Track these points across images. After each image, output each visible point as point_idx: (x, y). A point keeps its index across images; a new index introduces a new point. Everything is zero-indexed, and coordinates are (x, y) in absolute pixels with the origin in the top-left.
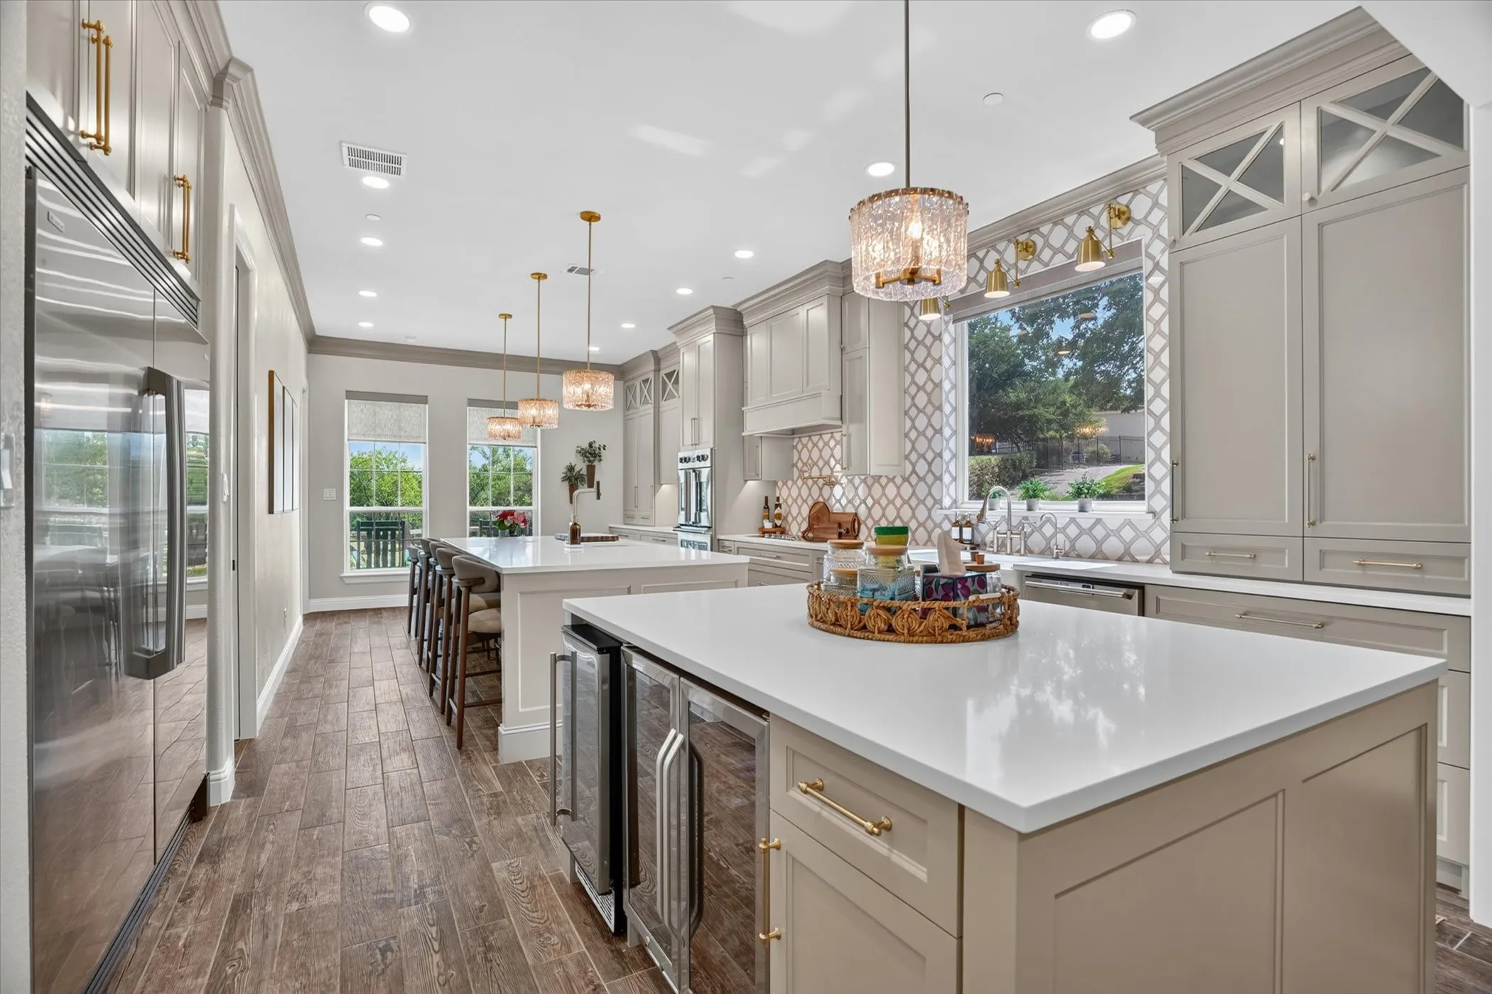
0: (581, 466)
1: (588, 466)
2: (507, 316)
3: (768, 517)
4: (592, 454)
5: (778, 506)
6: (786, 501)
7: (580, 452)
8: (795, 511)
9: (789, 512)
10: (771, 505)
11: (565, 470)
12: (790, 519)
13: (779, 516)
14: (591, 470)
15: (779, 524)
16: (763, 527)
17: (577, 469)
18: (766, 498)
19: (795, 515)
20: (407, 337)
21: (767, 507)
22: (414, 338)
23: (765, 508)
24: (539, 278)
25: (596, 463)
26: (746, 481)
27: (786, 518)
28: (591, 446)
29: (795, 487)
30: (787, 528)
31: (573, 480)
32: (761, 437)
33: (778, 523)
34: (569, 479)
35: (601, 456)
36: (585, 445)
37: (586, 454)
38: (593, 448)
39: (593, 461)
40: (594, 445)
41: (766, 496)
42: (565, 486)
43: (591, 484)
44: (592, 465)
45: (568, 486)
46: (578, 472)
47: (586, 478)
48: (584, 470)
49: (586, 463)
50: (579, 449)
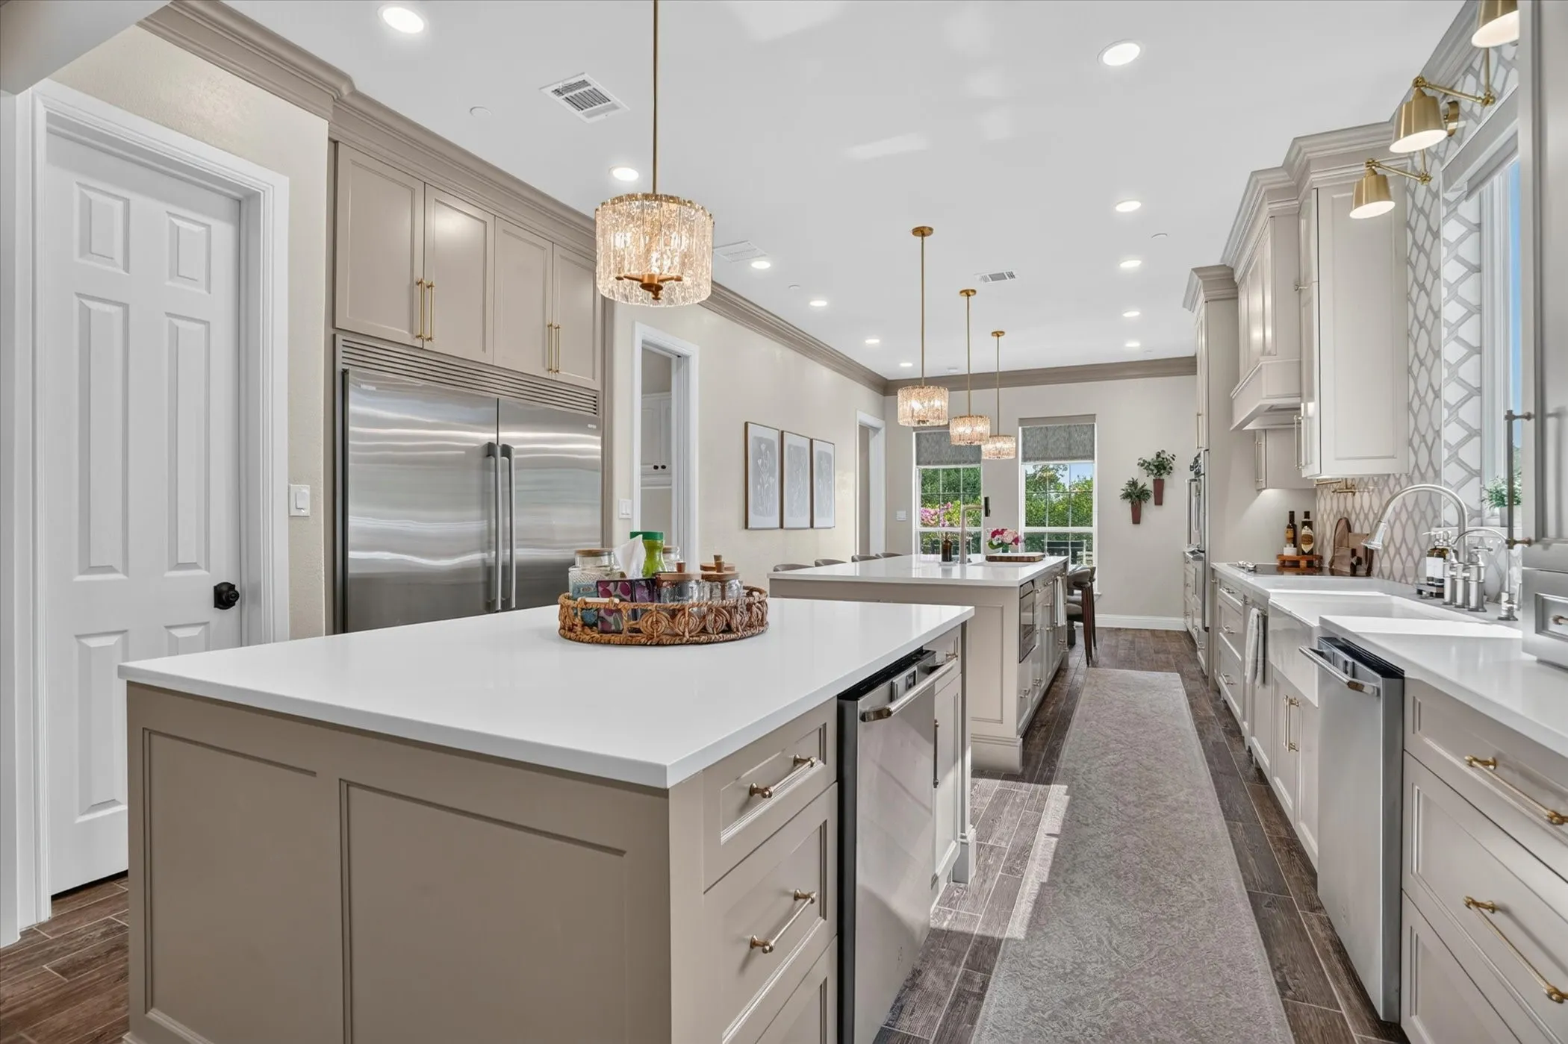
0: (1147, 482)
1: (1155, 481)
2: (998, 334)
3: (1293, 540)
4: (1160, 466)
5: (1305, 524)
7: (1142, 465)
11: (1124, 486)
13: (1308, 539)
14: (1159, 485)
15: (1306, 550)
16: (1283, 554)
17: (1140, 485)
18: (1292, 512)
20: (950, 369)
21: (1292, 526)
22: (956, 369)
23: (1289, 527)
24: (969, 295)
25: (1165, 477)
26: (1260, 491)
28: (1158, 456)
31: (1136, 496)
32: (1265, 430)
33: (1308, 547)
34: (1131, 497)
35: (1171, 468)
36: (1150, 457)
37: (1152, 467)
38: (1160, 459)
39: (1161, 474)
40: (1162, 456)
41: (1292, 510)
42: (1127, 506)
43: (1159, 502)
44: (1159, 480)
45: (1130, 505)
46: (1143, 487)
47: (1152, 495)
48: (1150, 486)
49: (1152, 477)
50: (1142, 462)
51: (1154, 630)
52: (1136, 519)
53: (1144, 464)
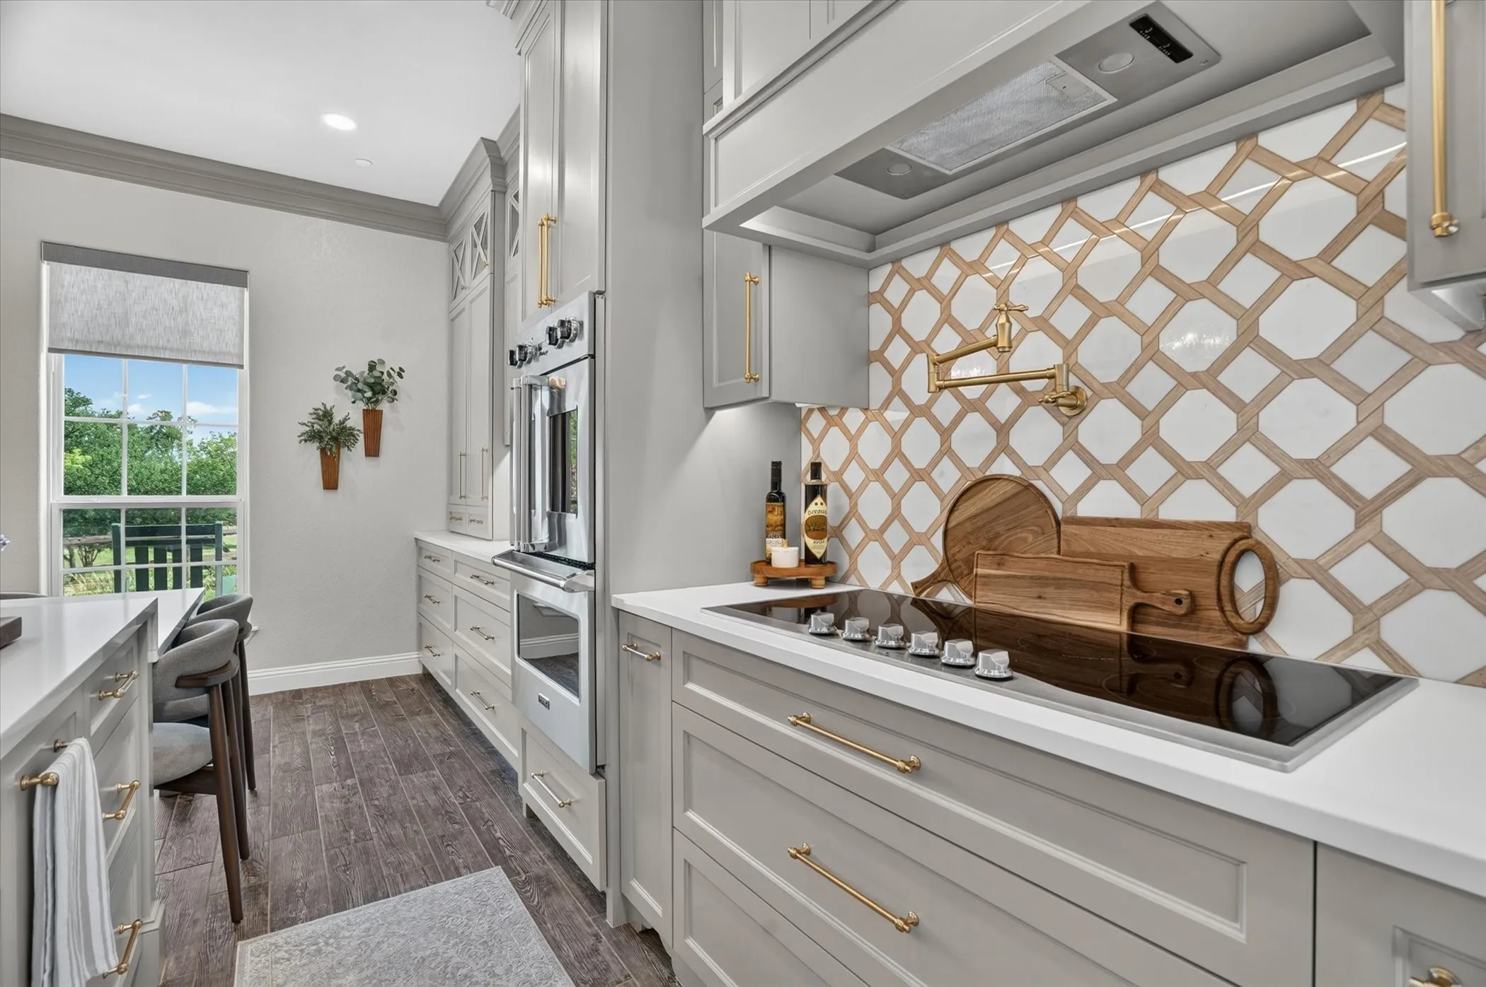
0: (351, 413)
1: (366, 413)
3: (781, 530)
4: (376, 387)
5: (814, 492)
6: (838, 476)
7: (344, 381)
8: (874, 507)
9: (853, 512)
10: (794, 490)
11: (308, 419)
12: (854, 534)
13: (818, 527)
14: (373, 421)
15: (818, 553)
16: (768, 562)
17: (337, 419)
18: (777, 468)
19: (875, 523)
21: (776, 496)
23: (770, 499)
25: (384, 406)
26: (710, 411)
27: (838, 533)
28: (372, 367)
29: (874, 429)
30: (845, 563)
31: (329, 438)
33: (818, 548)
34: (321, 439)
35: (395, 393)
36: (359, 368)
37: (360, 386)
38: (376, 373)
39: (377, 402)
40: (379, 368)
41: (776, 460)
42: (312, 453)
43: (373, 450)
44: (374, 411)
45: (318, 453)
46: (342, 423)
47: (361, 438)
48: (356, 421)
49: (362, 406)
50: (343, 375)
51: (367, 682)
52: (331, 483)
53: (345, 379)
